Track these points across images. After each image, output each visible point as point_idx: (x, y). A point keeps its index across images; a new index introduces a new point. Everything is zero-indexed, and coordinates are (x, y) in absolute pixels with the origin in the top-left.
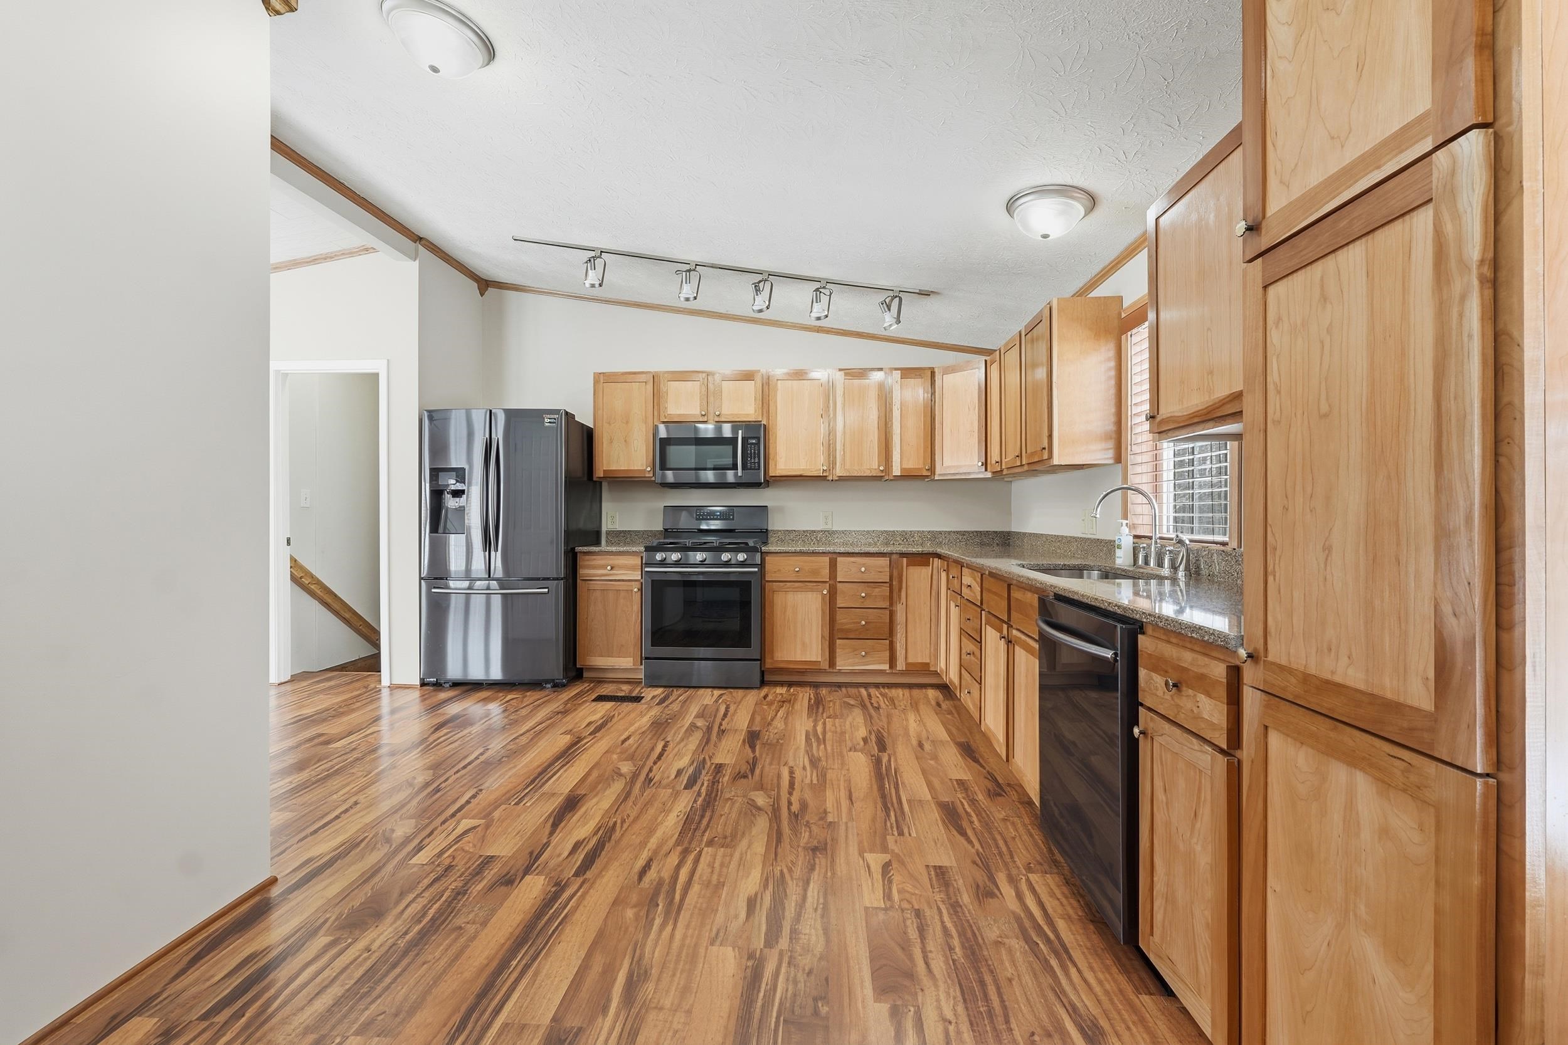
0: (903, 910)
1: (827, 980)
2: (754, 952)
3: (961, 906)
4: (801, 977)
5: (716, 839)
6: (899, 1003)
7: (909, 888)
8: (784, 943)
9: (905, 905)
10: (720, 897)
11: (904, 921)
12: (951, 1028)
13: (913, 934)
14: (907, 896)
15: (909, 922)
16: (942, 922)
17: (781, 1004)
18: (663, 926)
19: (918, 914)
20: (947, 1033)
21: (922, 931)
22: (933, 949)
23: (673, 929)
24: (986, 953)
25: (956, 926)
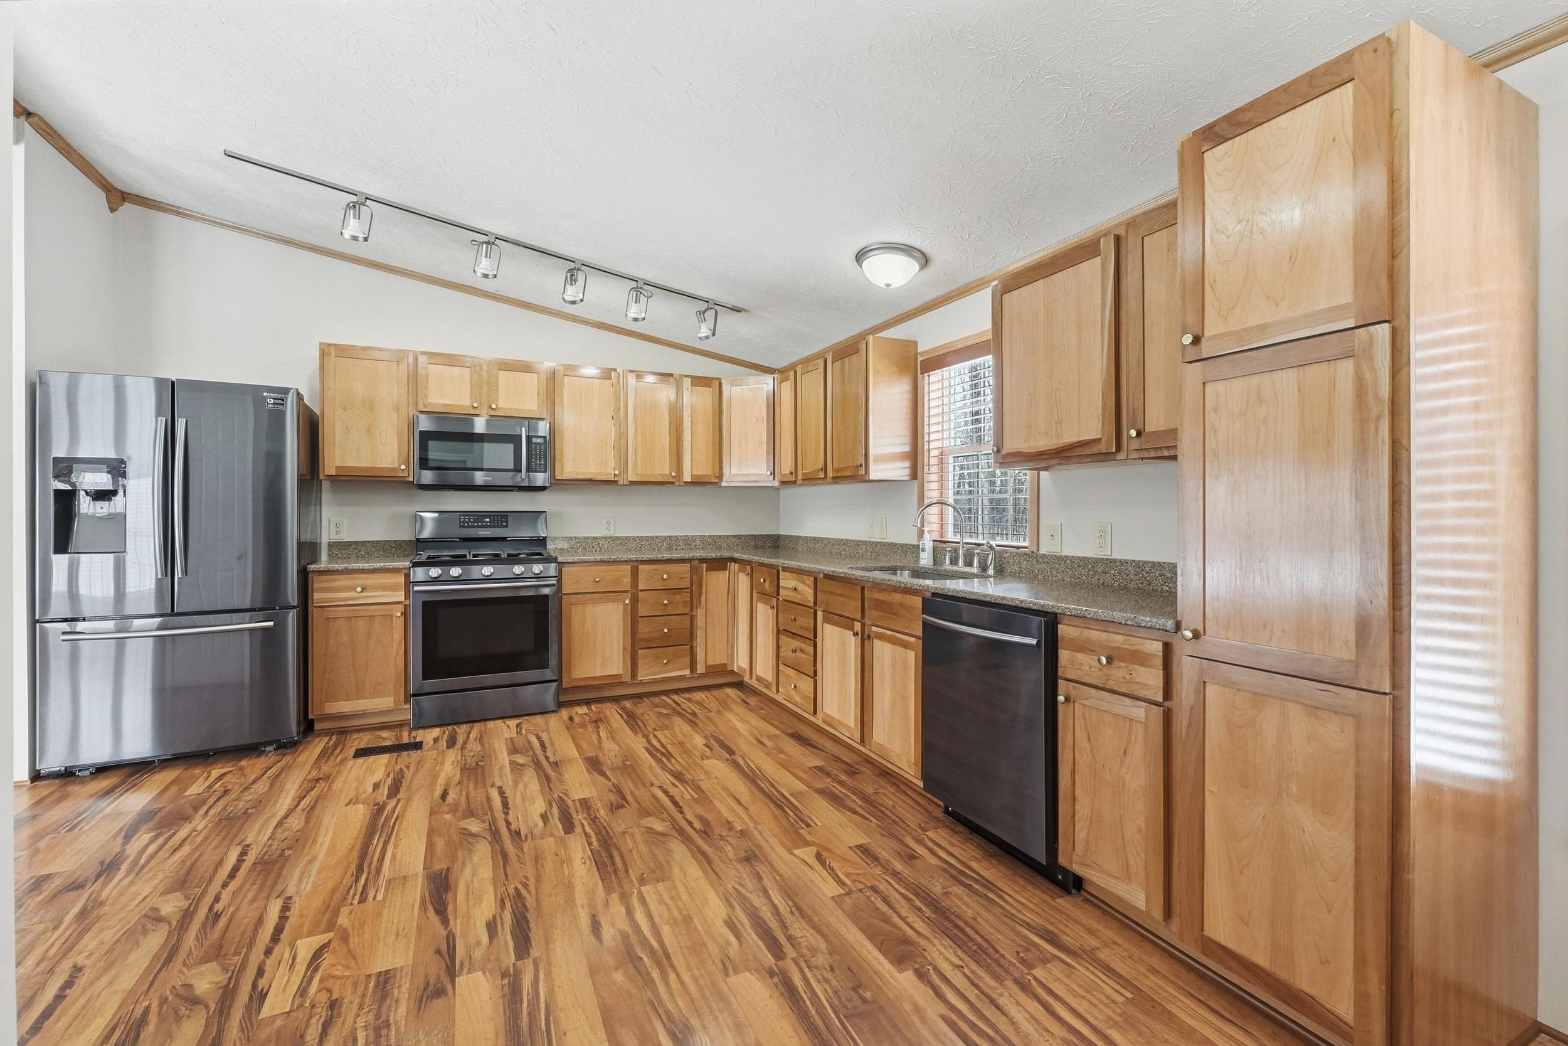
0: (861, 891)
1: (849, 969)
2: (771, 968)
3: (899, 873)
4: (829, 975)
5: (645, 875)
6: (917, 966)
7: (851, 871)
8: (790, 952)
9: (861, 886)
10: (696, 929)
11: (868, 898)
12: (966, 970)
13: (884, 908)
14: (855, 877)
15: (873, 899)
16: (897, 891)
17: (830, 1004)
18: (664, 976)
19: (874, 889)
20: (965, 975)
21: (886, 901)
22: (907, 915)
23: (678, 975)
24: (944, 904)
25: (908, 890)
